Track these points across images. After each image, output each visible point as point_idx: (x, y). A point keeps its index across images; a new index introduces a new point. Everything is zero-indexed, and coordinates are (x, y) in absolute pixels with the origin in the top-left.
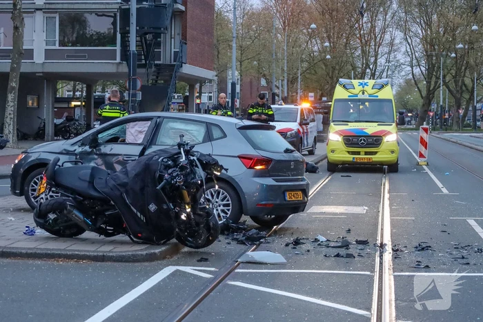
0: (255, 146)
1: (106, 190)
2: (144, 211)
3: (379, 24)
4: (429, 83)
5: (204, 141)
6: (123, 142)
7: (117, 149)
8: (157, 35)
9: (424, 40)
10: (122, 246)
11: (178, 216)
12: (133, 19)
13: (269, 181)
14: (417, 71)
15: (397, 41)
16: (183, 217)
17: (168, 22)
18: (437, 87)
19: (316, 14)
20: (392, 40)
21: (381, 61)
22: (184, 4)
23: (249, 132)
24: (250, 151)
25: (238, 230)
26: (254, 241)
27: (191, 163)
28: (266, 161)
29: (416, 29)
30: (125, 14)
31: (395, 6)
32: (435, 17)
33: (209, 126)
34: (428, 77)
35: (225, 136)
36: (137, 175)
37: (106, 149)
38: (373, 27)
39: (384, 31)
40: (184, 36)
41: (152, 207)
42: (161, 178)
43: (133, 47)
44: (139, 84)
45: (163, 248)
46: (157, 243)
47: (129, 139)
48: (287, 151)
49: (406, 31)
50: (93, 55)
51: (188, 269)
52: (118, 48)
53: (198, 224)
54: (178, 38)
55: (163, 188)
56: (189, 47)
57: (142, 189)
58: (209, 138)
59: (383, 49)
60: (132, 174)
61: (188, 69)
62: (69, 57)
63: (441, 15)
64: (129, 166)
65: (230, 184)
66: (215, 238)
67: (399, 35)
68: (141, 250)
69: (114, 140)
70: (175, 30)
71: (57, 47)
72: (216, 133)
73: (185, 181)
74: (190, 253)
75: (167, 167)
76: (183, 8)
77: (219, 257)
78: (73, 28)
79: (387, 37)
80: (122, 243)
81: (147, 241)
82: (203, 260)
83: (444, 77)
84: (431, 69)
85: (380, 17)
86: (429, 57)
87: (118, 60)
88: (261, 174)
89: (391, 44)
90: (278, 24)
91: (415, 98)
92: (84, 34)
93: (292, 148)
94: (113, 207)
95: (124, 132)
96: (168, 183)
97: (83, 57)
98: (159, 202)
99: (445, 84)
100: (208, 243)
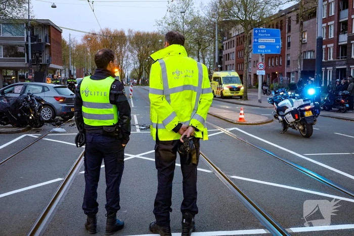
0: (59, 93)
1: (2, 110)
2: (17, 116)
3: (123, 50)
4: (140, 70)
5: (42, 92)
6: (14, 93)
7: (11, 95)
8: (40, 54)
9: (138, 56)
10: (9, 128)
11: (29, 117)
12: (30, 48)
13: (65, 105)
14: (136, 65)
15: (129, 56)
16: (31, 118)
17: (44, 49)
18: (142, 71)
19: (101, 46)
20: (128, 55)
21: (124, 62)
22: (50, 43)
23: (57, 89)
24: (58, 95)
25: (54, 121)
26: (59, 125)
27: (32, 100)
28: (63, 98)
29: (136, 52)
30: (27, 45)
31: (128, 44)
32: (142, 48)
33: (43, 87)
34: (140, 68)
35: (49, 90)
36: (13, 104)
37: (7, 95)
38: (121, 51)
39: (125, 53)
40: (50, 54)
41: (19, 115)
42: (21, 105)
43: (30, 58)
44: (33, 71)
45: (24, 128)
46: (22, 127)
47: (15, 91)
48: (71, 95)
49: (132, 52)
50: (16, 61)
51: (31, 135)
52: (26, 58)
53: (36, 120)
54: (48, 55)
55: (22, 108)
56: (52, 58)
57: (15, 109)
58: (43, 91)
59: (124, 59)
60: (11, 104)
61: (52, 66)
62: (7, 61)
63: (143, 47)
64: (11, 101)
65: (50, 106)
66: (43, 124)
67: (130, 54)
68: (15, 129)
69: (11, 92)
70: (47, 52)
71: (2, 58)
72: (46, 89)
73: (30, 106)
74: (34, 130)
75: (24, 101)
76: (49, 44)
77: (44, 130)
78: (13, 50)
79: (126, 54)
80: (9, 127)
81: (18, 126)
82: (38, 132)
83: (145, 68)
84: (141, 65)
85: (123, 47)
86: (140, 61)
87: (26, 62)
88: (62, 103)
89: (127, 57)
90: (89, 50)
91: (136, 75)
92: (17, 52)
93: (73, 93)
94: (5, 115)
95: (14, 89)
96: (24, 106)
97: (12, 61)
98: (21, 113)
99: (145, 70)
100: (41, 126)
